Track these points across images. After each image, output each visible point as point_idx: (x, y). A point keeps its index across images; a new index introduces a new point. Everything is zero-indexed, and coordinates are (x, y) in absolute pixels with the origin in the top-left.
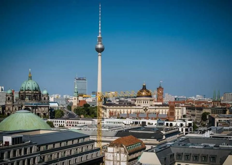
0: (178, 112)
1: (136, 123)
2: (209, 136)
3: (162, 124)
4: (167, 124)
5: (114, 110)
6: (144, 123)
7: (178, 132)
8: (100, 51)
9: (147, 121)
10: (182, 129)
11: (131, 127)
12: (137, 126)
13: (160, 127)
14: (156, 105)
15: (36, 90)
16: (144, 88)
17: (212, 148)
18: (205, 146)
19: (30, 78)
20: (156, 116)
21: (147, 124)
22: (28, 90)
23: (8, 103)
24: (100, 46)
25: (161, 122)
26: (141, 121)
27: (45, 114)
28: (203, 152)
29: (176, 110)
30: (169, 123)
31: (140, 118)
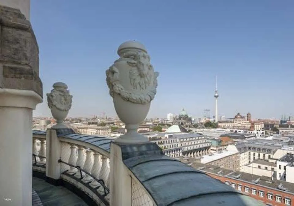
0: (256, 127)
1: (232, 131)
2: (271, 139)
3: (246, 132)
4: (249, 132)
5: (223, 125)
6: (236, 131)
7: (255, 136)
8: (216, 97)
9: (238, 130)
10: (258, 135)
11: (229, 133)
12: (233, 132)
13: (245, 133)
14: (245, 123)
15: (186, 115)
16: (239, 114)
17: (269, 145)
18: (266, 144)
19: (183, 110)
20: (244, 128)
21: (238, 132)
22: (183, 115)
23: (174, 121)
24: (216, 95)
25: (245, 131)
26: (235, 130)
27: (190, 126)
28: (264, 147)
29: (255, 126)
30: (250, 132)
31: (234, 129)
